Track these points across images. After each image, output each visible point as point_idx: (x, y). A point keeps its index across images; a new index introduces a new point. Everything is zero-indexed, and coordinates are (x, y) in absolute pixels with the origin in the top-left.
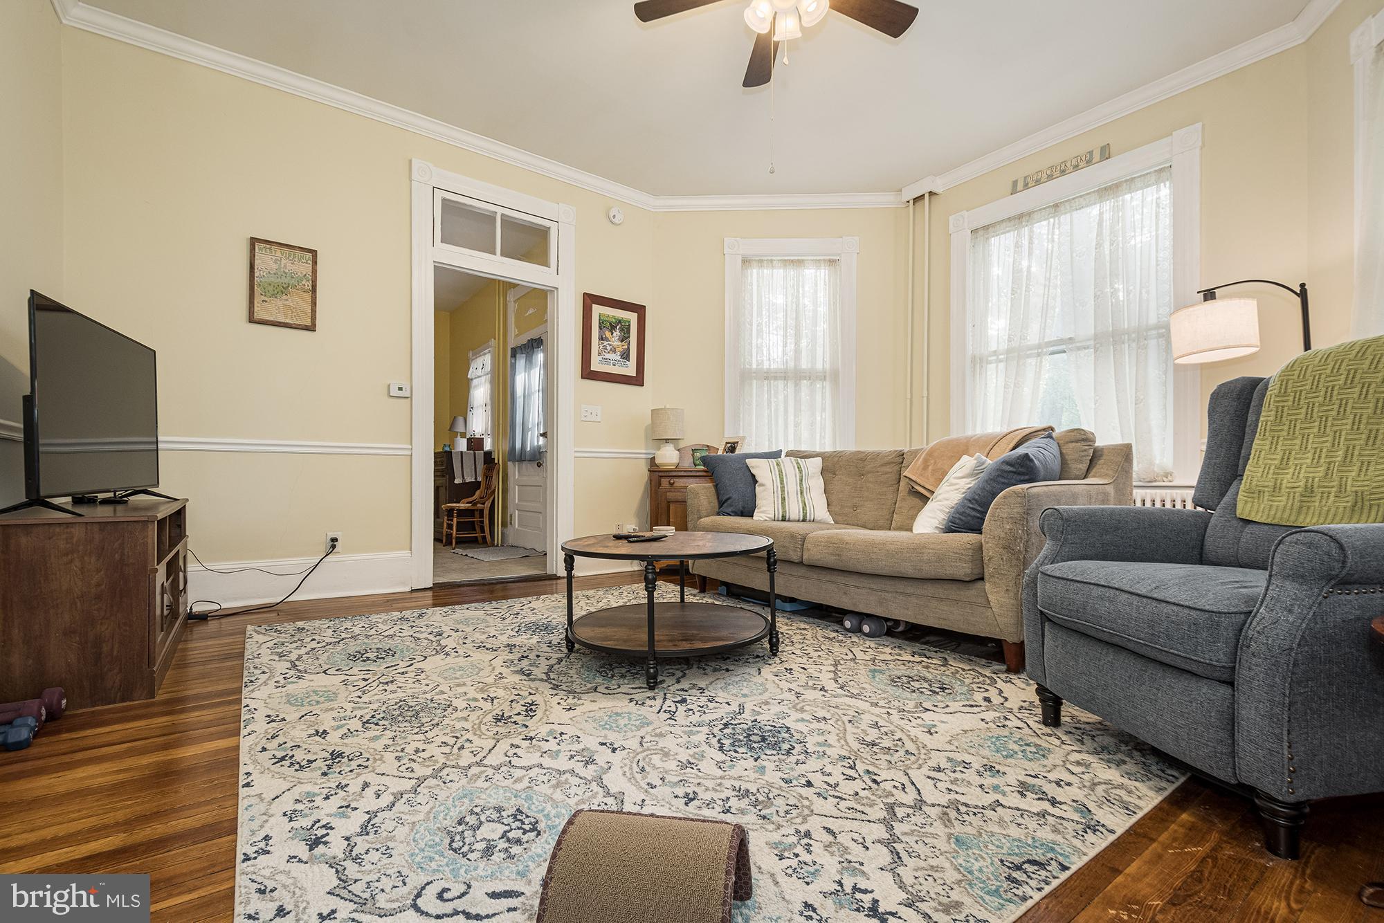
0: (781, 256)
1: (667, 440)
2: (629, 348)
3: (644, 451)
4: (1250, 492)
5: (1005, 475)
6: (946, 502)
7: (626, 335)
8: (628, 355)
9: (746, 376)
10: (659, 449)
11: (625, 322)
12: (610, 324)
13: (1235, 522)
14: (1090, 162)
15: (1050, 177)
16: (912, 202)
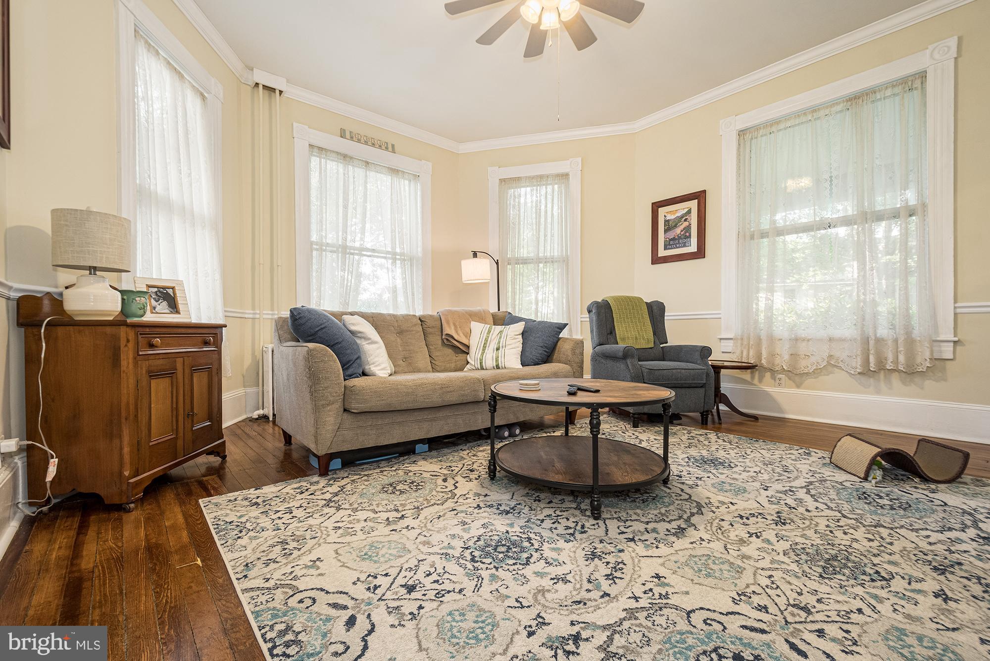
1: (92, 271)
4: (621, 339)
14: (387, 148)
15: (366, 143)
16: (261, 87)
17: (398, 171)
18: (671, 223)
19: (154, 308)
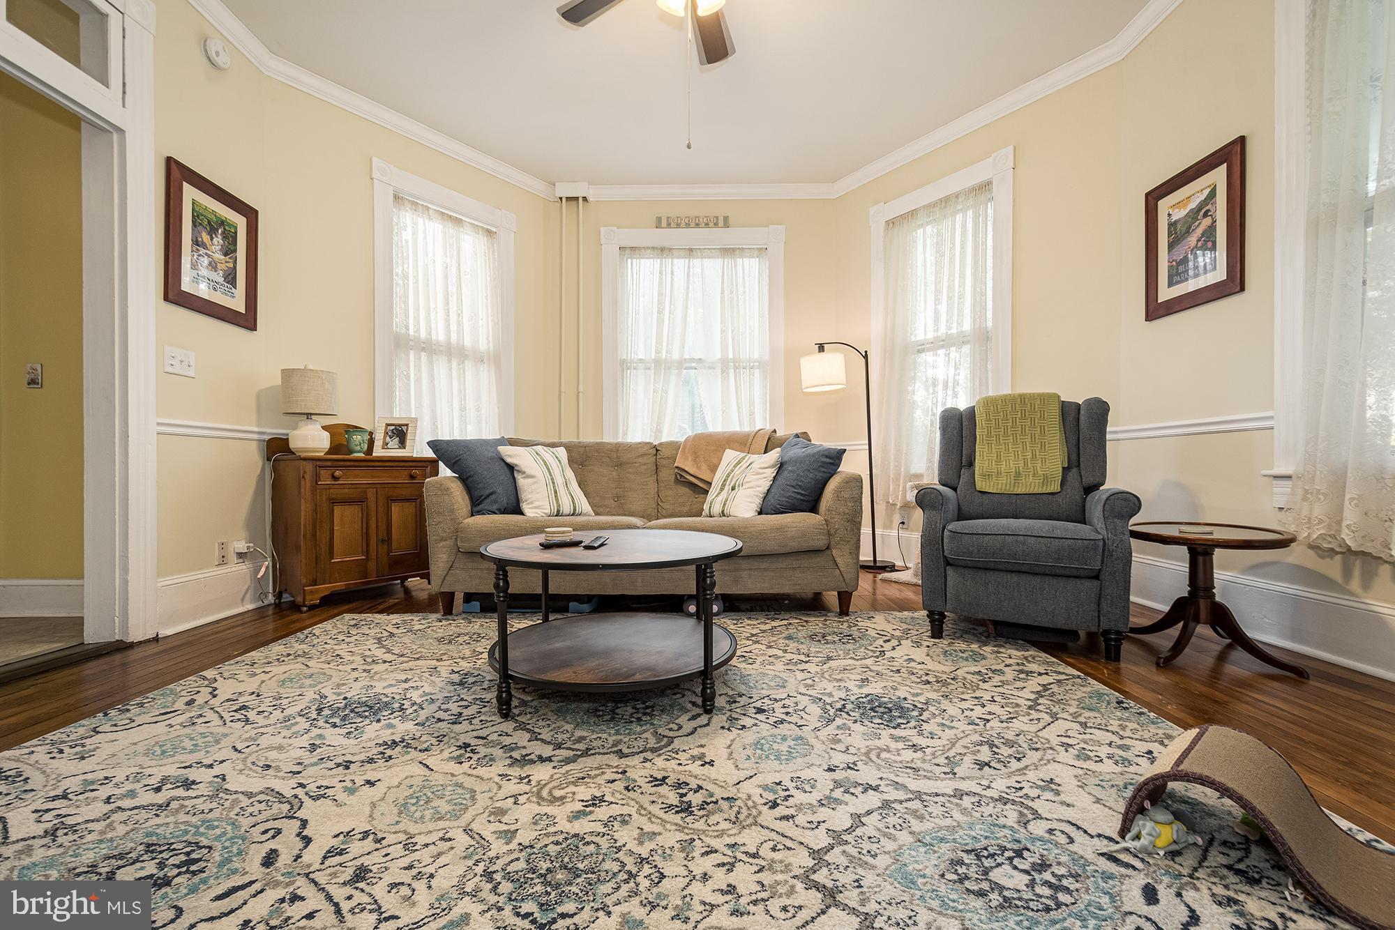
0: (438, 205)
1: (309, 416)
2: (235, 268)
3: (256, 429)
4: (983, 475)
5: (825, 465)
6: (758, 489)
7: (232, 247)
8: (235, 278)
9: (402, 343)
10: (295, 428)
11: (229, 225)
12: (209, 222)
13: (977, 493)
14: (716, 224)
15: (688, 226)
16: (564, 200)
17: (734, 250)
18: (1179, 227)
19: (387, 444)
